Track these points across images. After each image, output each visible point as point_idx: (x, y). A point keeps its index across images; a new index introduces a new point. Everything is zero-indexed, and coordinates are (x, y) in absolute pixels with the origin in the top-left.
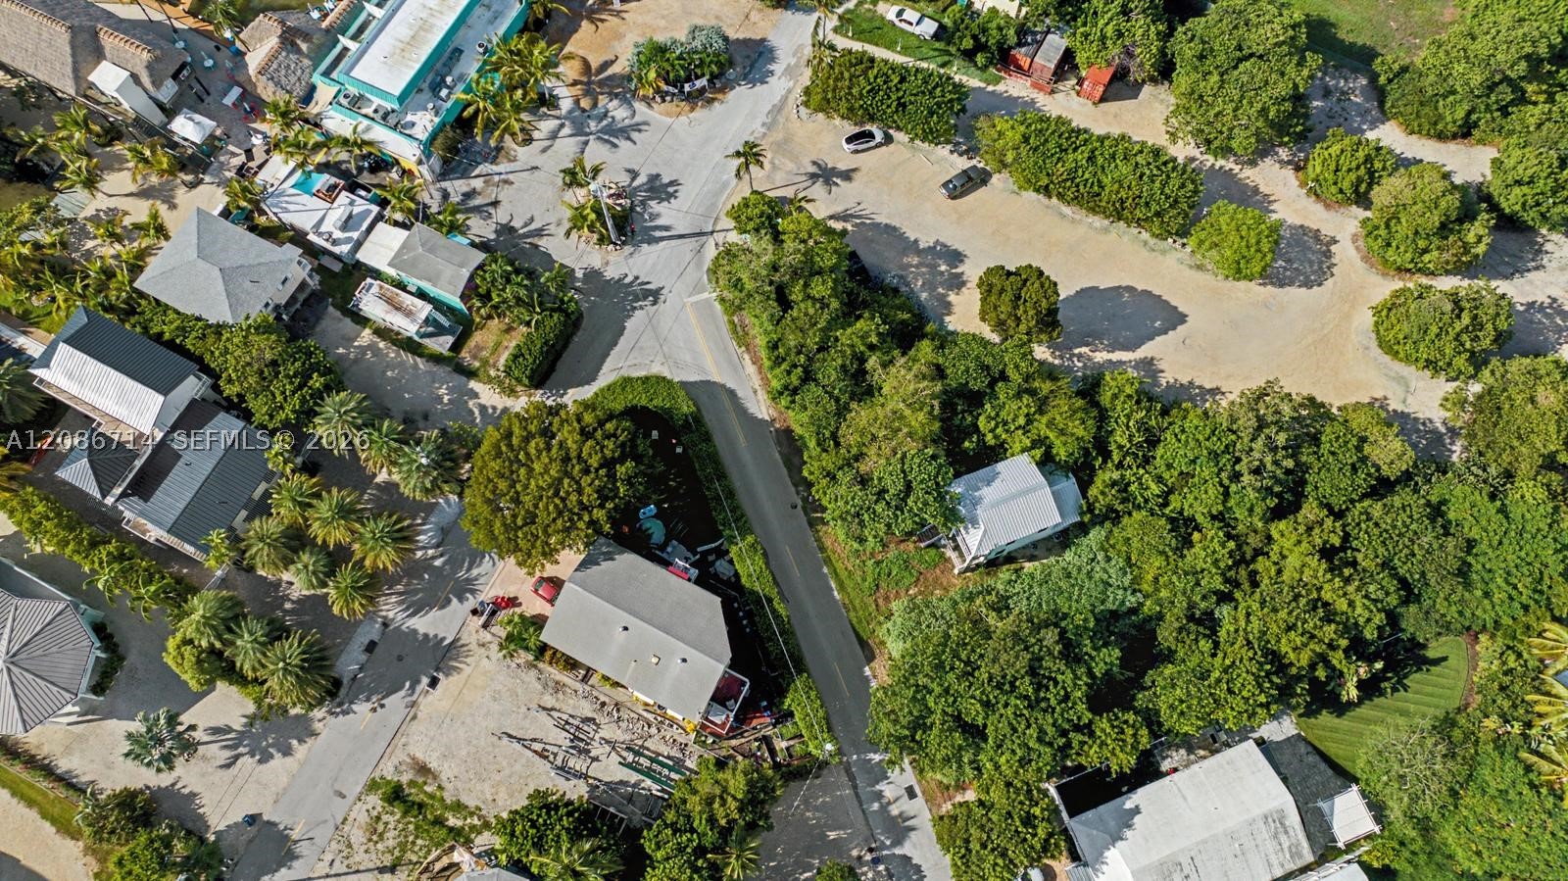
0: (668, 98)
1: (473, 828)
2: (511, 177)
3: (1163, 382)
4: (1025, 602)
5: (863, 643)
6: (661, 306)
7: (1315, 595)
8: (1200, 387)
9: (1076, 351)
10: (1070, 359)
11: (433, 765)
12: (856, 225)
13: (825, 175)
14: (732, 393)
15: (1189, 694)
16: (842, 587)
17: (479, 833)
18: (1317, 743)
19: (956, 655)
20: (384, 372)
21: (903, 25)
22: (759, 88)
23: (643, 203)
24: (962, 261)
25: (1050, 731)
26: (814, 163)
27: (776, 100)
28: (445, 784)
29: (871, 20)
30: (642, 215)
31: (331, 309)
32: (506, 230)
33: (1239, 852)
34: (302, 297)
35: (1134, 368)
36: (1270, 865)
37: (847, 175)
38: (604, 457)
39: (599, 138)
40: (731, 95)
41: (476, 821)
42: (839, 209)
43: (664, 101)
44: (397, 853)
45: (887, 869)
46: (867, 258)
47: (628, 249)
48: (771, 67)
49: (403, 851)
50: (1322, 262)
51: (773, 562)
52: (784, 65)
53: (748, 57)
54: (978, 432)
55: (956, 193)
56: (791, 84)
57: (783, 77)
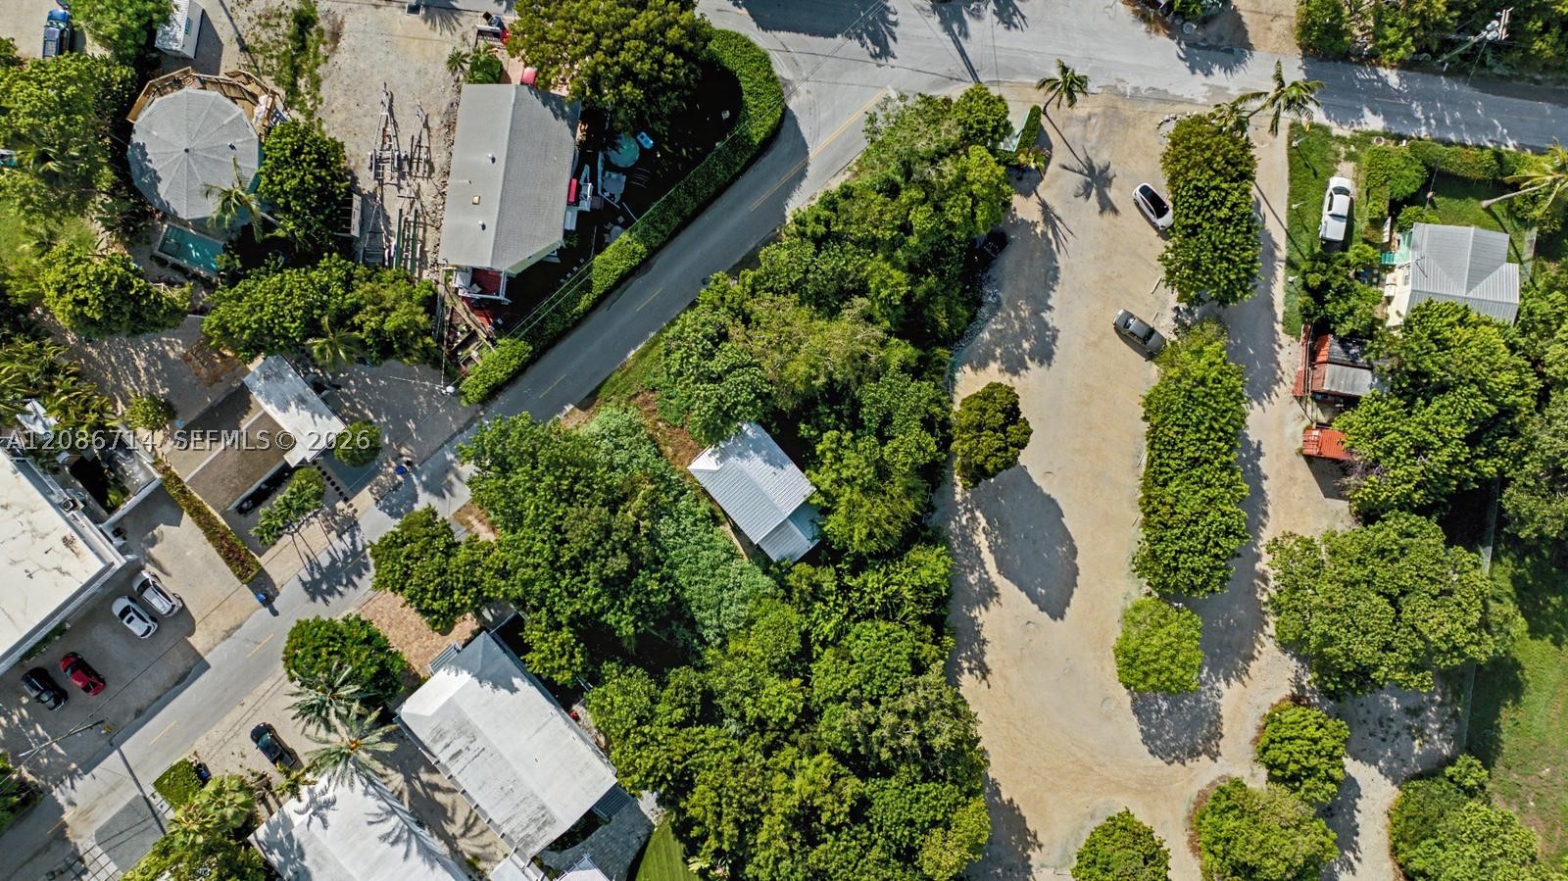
1: (303, 103)
3: (975, 613)
4: (672, 532)
5: (593, 396)
6: (872, 64)
7: (764, 809)
8: (983, 653)
9: (978, 514)
10: (966, 510)
11: (342, 43)
12: (1044, 234)
13: (1097, 180)
14: (802, 175)
15: (620, 708)
16: (643, 355)
17: (301, 111)
18: (651, 845)
19: (576, 479)
21: (1327, 200)
22: (1183, 67)
24: (1041, 363)
25: (537, 588)
26: (1107, 164)
27: (1174, 91)
28: (330, 61)
29: (1324, 160)
33: (506, 789)
35: (980, 579)
36: (508, 821)
37: (1107, 206)
38: (632, 65)
41: (309, 104)
42: (1058, 210)
44: (258, 46)
45: (400, 483)
46: (1008, 261)
48: (1216, 69)
49: (262, 51)
50: (1182, 749)
51: (638, 282)
52: (1224, 84)
53: (1221, 39)
54: (821, 434)
55: (1122, 329)
56: (1201, 100)
57: (1206, 89)
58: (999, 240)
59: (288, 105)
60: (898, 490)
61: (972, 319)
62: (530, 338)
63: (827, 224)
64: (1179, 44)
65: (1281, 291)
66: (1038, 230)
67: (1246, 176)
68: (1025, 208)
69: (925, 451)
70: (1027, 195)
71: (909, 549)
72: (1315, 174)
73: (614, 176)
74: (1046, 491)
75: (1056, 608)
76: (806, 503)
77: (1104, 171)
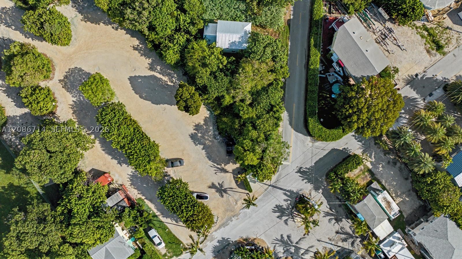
0: (261, 248)
1: (421, 29)
2: (328, 241)
3: (150, 60)
4: (240, 6)
5: (289, 25)
6: (299, 166)
8: (140, 53)
9: (172, 84)
11: (425, 51)
12: (221, 165)
13: (221, 190)
14: (291, 124)
17: (420, 27)
20: (396, 185)
21: (161, 239)
22: (226, 237)
23: (288, 209)
24: (192, 134)
26: (222, 196)
27: (222, 229)
28: (424, 45)
29: (170, 248)
30: (290, 204)
31: (405, 216)
32: (338, 220)
34: (413, 225)
35: (156, 69)
37: (213, 186)
39: (292, 242)
40: (237, 239)
41: (419, 30)
42: (223, 174)
43: (262, 247)
44: (445, 32)
46: (223, 151)
47: (301, 193)
48: (218, 244)
49: (442, 31)
50: (70, 75)
51: (304, 62)
52: (212, 242)
53: (223, 253)
54: (228, 60)
55: (180, 161)
56: (214, 233)
57: (215, 237)
58: (229, 153)
59: (424, 25)
60: (197, 65)
61: (218, 129)
62: (317, 21)
63: (274, 112)
64: (232, 241)
65: (151, 207)
66: (223, 165)
67: (186, 222)
68: (231, 167)
69: (199, 78)
70: (233, 170)
71: (180, 56)
72: (170, 243)
73: (334, 80)
74: (162, 105)
75: (133, 80)
76: (215, 41)
77: (221, 194)
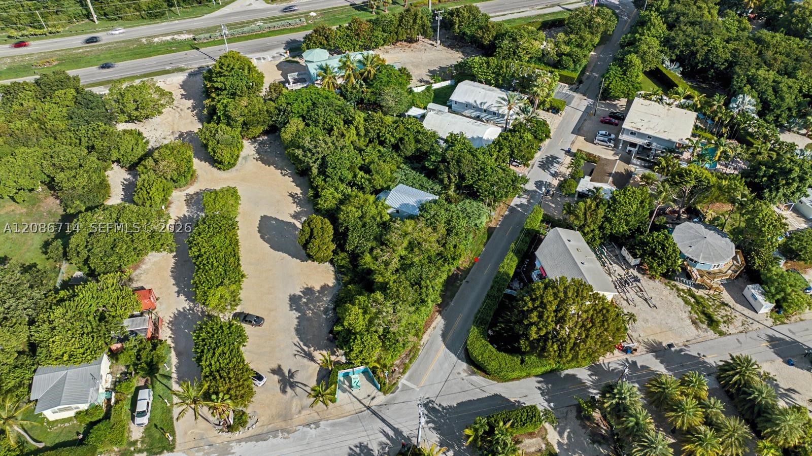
1: (685, 293)
3: (300, 209)
5: (490, 232)
8: (294, 200)
11: (689, 322)
13: (287, 381)
14: (444, 336)
17: (683, 290)
21: (149, 407)
24: (294, 295)
26: (284, 391)
27: (252, 443)
28: (688, 312)
29: (150, 436)
30: (387, 452)
35: (301, 219)
42: (305, 361)
44: (722, 307)
49: (719, 306)
50: (202, 193)
56: (234, 444)
61: (337, 299)
65: (171, 363)
66: (312, 348)
70: (324, 362)
72: (156, 426)
77: (285, 387)
